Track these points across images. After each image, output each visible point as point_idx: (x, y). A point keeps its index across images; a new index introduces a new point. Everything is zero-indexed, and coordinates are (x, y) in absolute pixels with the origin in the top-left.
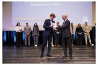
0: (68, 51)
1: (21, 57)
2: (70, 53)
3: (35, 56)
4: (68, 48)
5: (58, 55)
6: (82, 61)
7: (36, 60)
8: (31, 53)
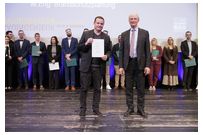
1: (20, 115)
3: (53, 112)
4: (136, 96)
5: (108, 112)
6: (161, 122)
8: (43, 107)
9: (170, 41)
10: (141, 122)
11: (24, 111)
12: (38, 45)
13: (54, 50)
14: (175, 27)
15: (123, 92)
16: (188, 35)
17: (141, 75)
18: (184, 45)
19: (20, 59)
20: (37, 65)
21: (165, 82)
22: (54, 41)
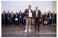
0: (37, 28)
1: (8, 32)
2: (38, 28)
4: (37, 27)
7: (17, 33)
8: (14, 30)
9: (45, 13)
10: (38, 33)
11: (9, 31)
12: (12, 14)
13: (16, 15)
14: (47, 9)
15: (34, 26)
16: (49, 11)
17: (39, 21)
18: (48, 14)
19: (8, 18)
20: (12, 19)
21: (44, 23)
22: (16, 13)
